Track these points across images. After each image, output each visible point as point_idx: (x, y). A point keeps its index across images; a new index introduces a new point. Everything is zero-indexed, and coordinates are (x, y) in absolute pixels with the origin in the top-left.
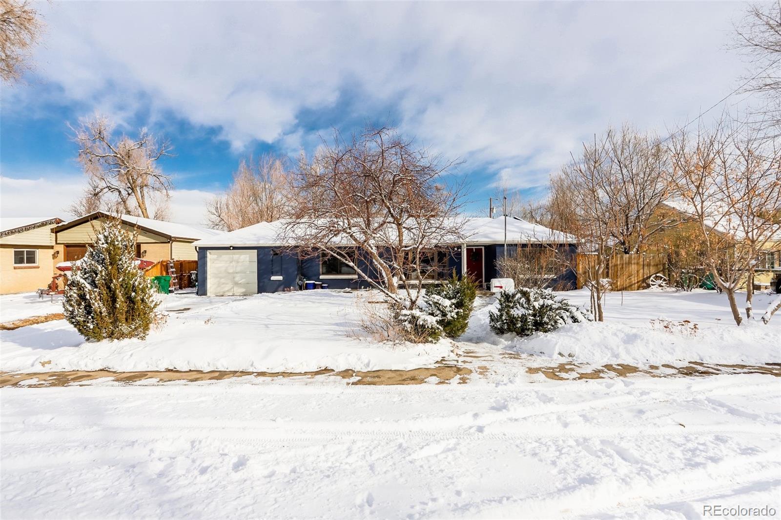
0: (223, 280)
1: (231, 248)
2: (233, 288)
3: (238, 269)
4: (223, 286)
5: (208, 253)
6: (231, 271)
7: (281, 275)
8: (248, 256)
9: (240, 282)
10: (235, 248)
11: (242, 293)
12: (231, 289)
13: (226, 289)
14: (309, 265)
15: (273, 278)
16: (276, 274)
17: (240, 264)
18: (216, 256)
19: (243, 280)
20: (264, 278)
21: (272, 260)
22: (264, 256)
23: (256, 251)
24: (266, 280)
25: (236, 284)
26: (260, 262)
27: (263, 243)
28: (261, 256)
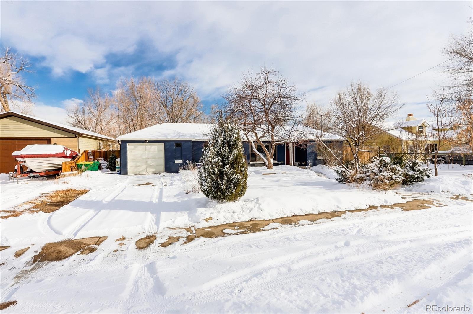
0: (138, 164)
1: (147, 141)
2: (146, 168)
3: (150, 156)
4: (139, 167)
5: (128, 145)
6: (145, 157)
7: (182, 160)
8: (157, 147)
9: (151, 165)
10: (150, 142)
11: (153, 172)
12: (144, 170)
13: (141, 170)
14: (196, 153)
15: (176, 161)
16: (178, 159)
17: (151, 152)
18: (133, 147)
19: (154, 163)
20: (170, 162)
21: (175, 150)
22: (169, 147)
23: (164, 143)
24: (171, 163)
25: (149, 166)
26: (166, 150)
27: (169, 138)
28: (167, 147)
